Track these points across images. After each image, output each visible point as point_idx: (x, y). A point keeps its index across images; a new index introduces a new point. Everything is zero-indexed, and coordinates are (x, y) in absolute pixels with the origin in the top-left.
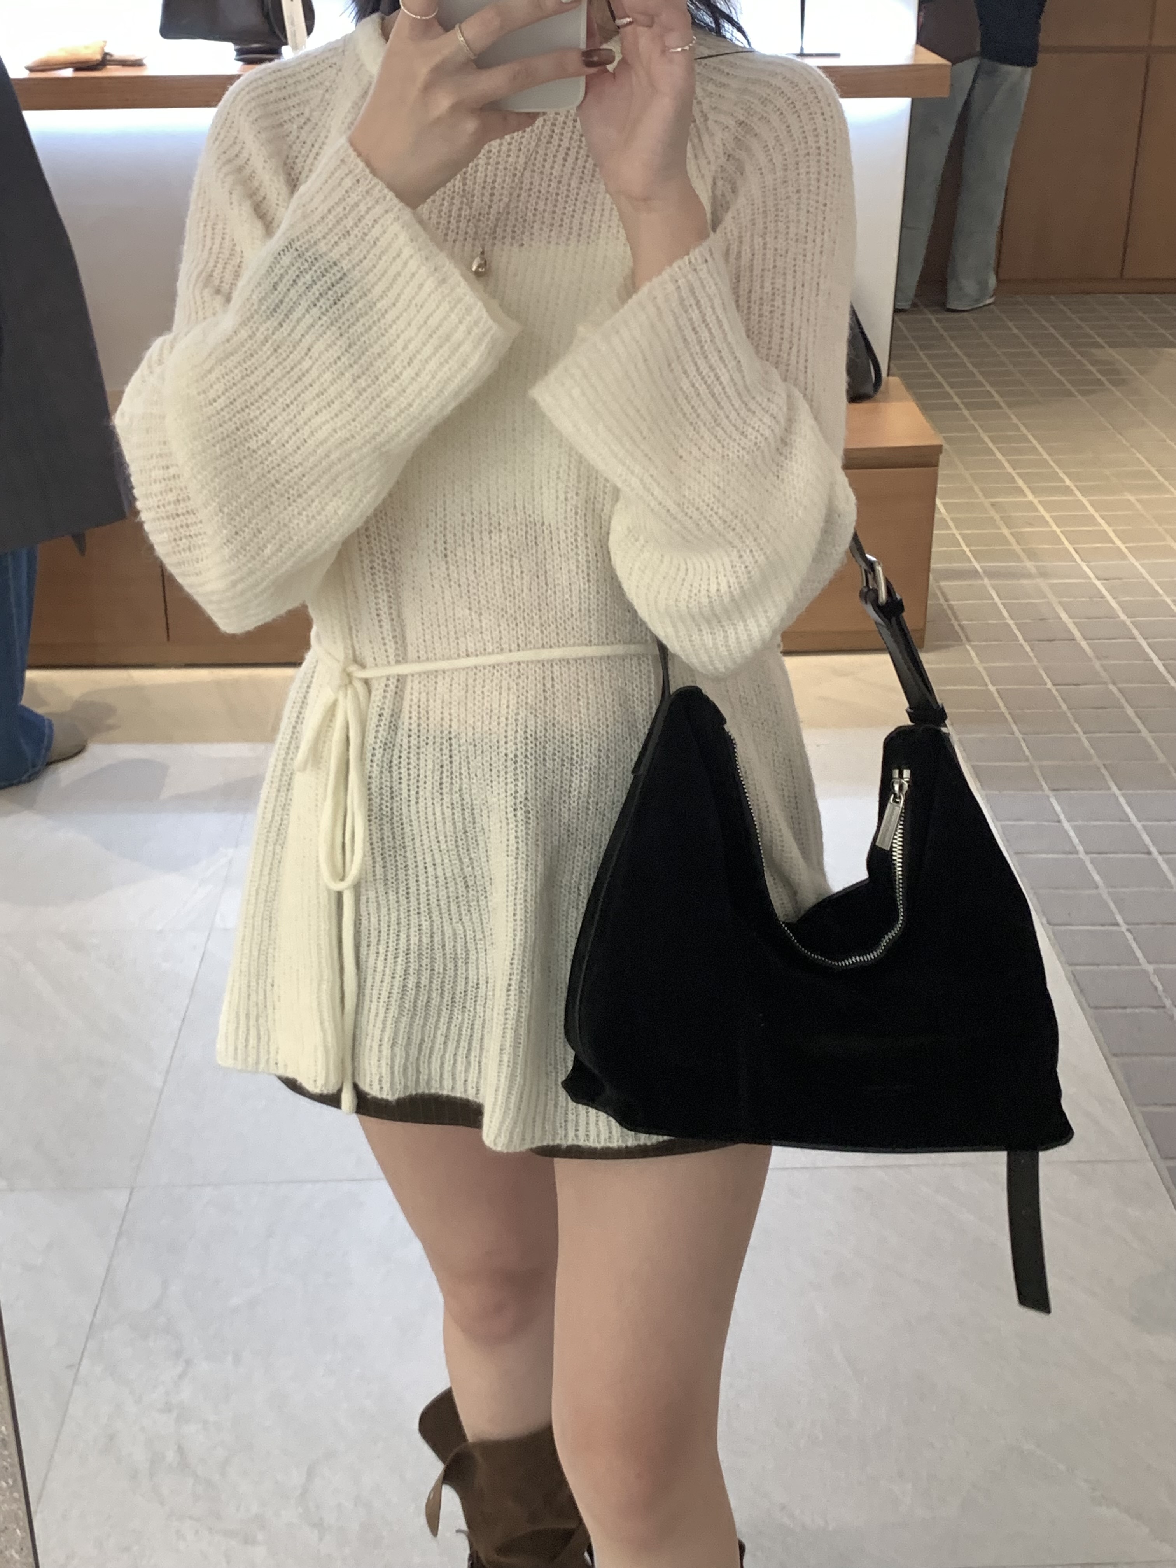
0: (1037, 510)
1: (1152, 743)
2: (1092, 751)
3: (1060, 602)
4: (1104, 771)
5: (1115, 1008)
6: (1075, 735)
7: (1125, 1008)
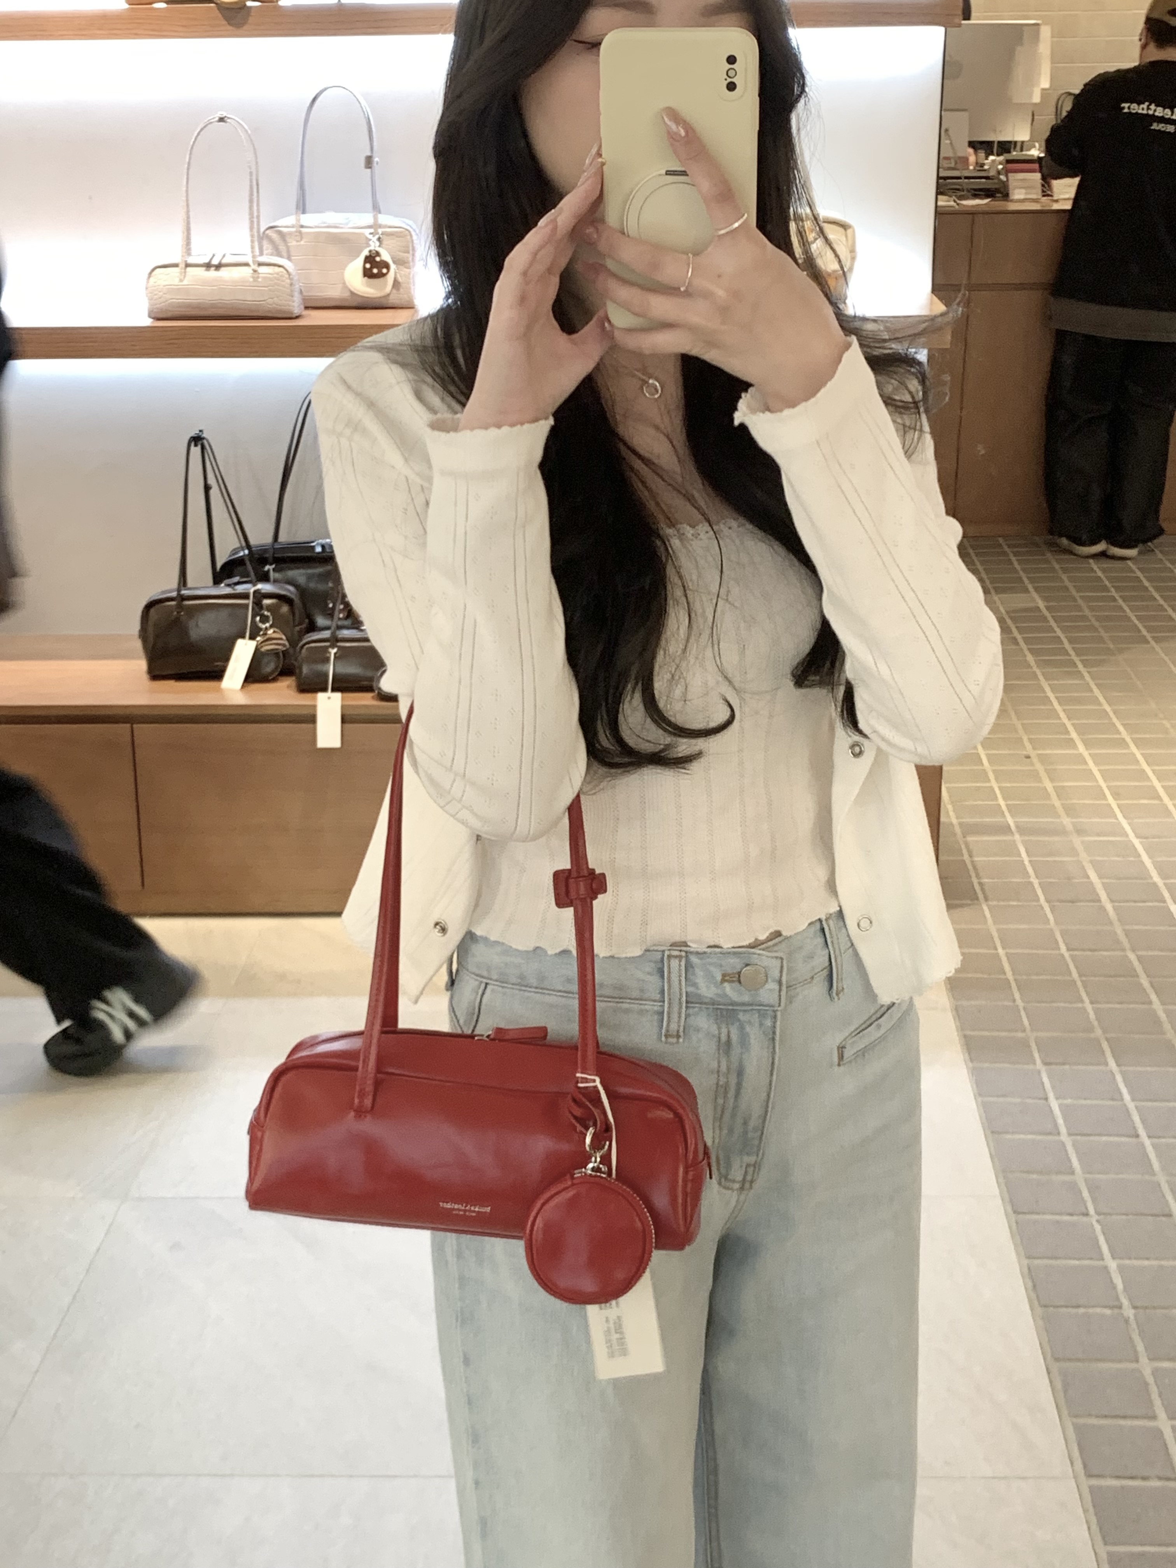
0: (1086, 763)
1: (1163, 1016)
2: (1096, 1023)
3: (1091, 862)
4: (1105, 1045)
5: (1066, 1307)
6: (1080, 1005)
7: (1078, 1307)
